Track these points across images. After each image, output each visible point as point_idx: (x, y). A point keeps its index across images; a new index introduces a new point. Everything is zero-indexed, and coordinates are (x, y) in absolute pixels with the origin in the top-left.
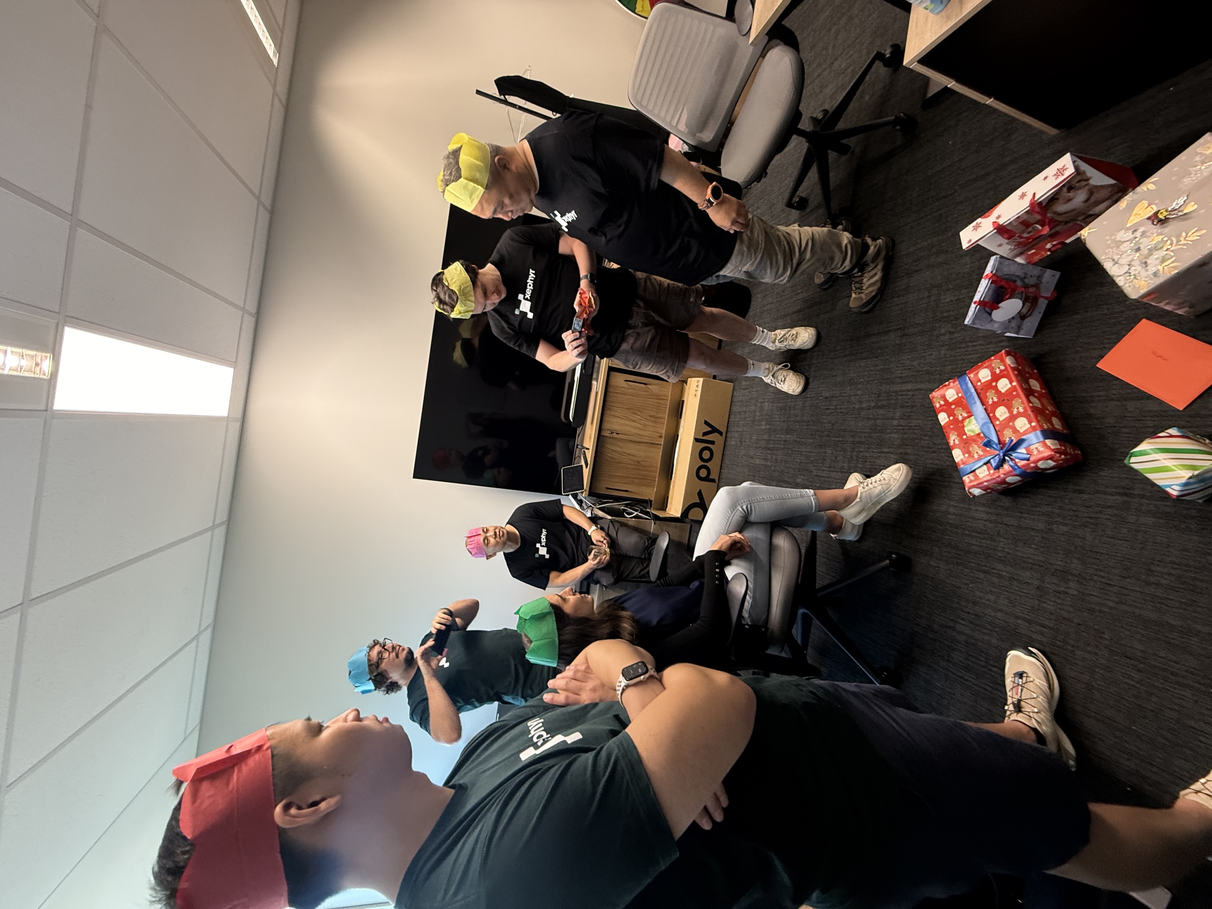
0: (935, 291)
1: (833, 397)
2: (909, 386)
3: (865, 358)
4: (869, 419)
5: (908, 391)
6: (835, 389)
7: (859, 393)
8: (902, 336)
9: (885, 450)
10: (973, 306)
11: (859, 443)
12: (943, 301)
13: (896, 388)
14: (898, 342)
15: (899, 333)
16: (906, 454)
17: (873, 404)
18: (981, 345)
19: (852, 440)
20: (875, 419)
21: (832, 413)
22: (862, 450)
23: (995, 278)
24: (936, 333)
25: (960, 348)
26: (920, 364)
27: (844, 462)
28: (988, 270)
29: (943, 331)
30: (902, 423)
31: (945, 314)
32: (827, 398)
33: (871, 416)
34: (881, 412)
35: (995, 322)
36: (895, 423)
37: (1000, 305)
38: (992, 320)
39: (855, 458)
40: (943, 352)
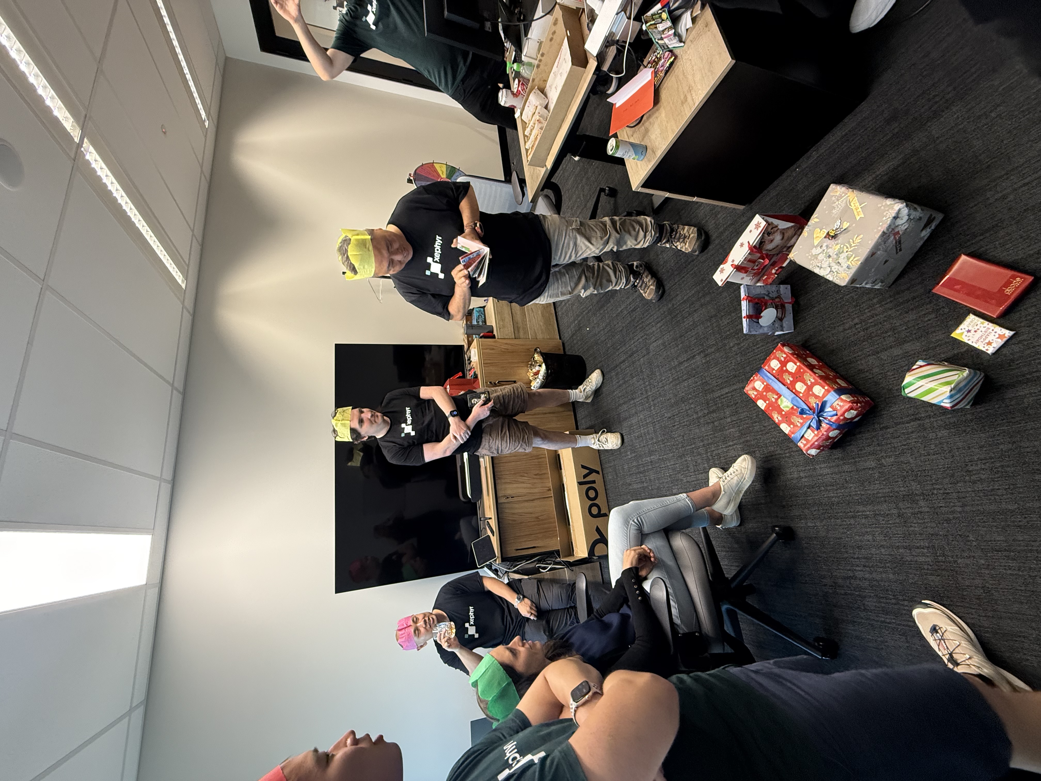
0: (714, 320)
1: (674, 416)
2: (726, 390)
3: (686, 380)
4: (708, 423)
5: (727, 393)
6: (673, 409)
7: (692, 406)
8: (705, 357)
9: (731, 443)
10: (744, 320)
11: (708, 444)
12: (722, 325)
13: (717, 394)
14: (704, 361)
15: (702, 355)
16: (747, 441)
17: (706, 412)
18: (762, 346)
19: (702, 444)
20: (713, 423)
21: (678, 428)
22: (713, 449)
23: (749, 298)
24: (727, 347)
25: (749, 352)
26: (726, 371)
27: (704, 464)
28: (743, 295)
29: (731, 345)
30: (734, 418)
31: (728, 333)
32: (670, 418)
33: (709, 421)
34: (714, 415)
35: (764, 327)
36: (729, 420)
37: (762, 315)
38: (761, 326)
39: (710, 457)
40: (739, 359)
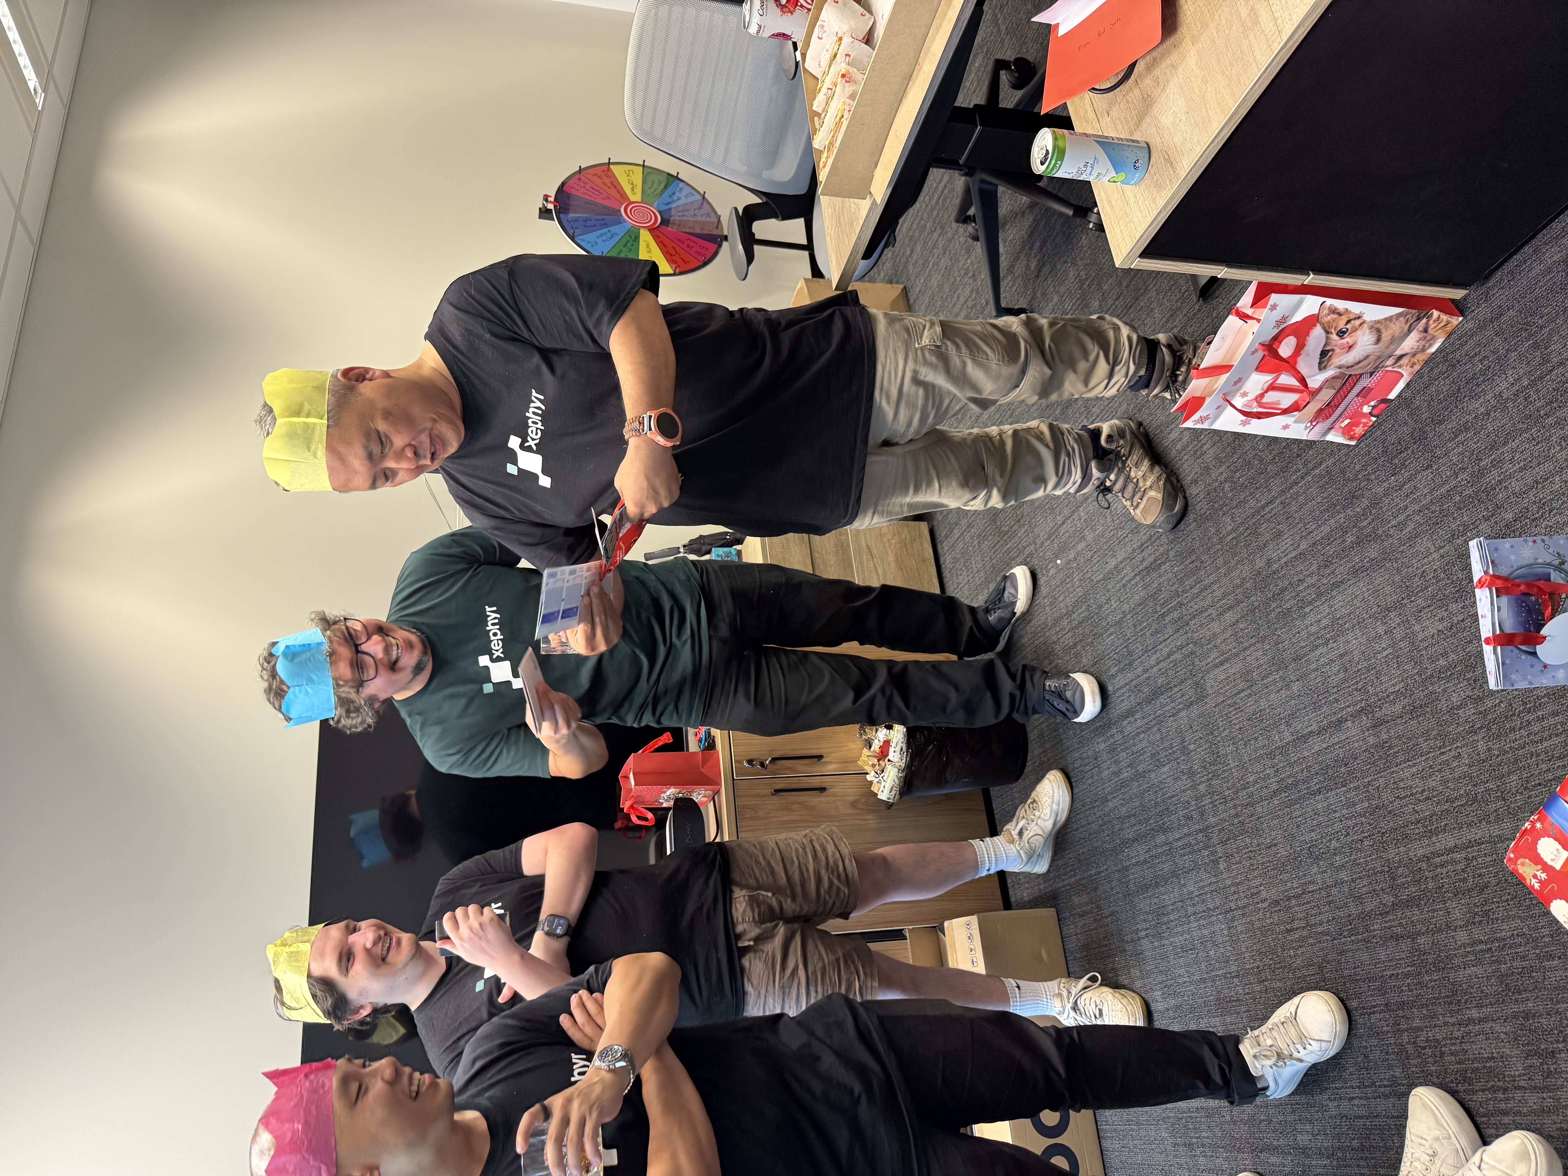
0: (1394, 618)
1: (1289, 899)
2: (1447, 841)
3: (1319, 791)
4: (1397, 938)
5: (1450, 851)
6: (1285, 877)
7: (1343, 875)
8: (1375, 726)
9: (1474, 1013)
10: (1488, 650)
11: (1402, 1005)
12: (1421, 636)
13: (1419, 850)
14: (1371, 740)
15: (1365, 721)
16: (1527, 1016)
17: (1388, 899)
18: (1555, 714)
19: (1380, 1000)
20: (1413, 937)
21: (1302, 939)
22: (1417, 1023)
23: (1499, 583)
24: (1443, 705)
25: (1513, 729)
26: (1445, 782)
27: (1390, 1067)
28: (1477, 571)
29: (1455, 699)
30: (1478, 933)
31: (1442, 662)
32: (1277, 902)
33: (1399, 930)
34: (1415, 914)
35: (1558, 667)
36: (1462, 936)
37: (1544, 632)
38: (1545, 667)
39: (1410, 1049)
40: (1481, 746)
